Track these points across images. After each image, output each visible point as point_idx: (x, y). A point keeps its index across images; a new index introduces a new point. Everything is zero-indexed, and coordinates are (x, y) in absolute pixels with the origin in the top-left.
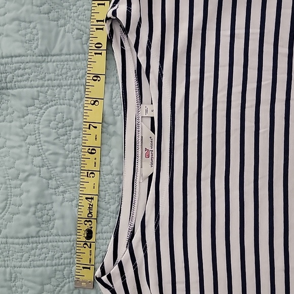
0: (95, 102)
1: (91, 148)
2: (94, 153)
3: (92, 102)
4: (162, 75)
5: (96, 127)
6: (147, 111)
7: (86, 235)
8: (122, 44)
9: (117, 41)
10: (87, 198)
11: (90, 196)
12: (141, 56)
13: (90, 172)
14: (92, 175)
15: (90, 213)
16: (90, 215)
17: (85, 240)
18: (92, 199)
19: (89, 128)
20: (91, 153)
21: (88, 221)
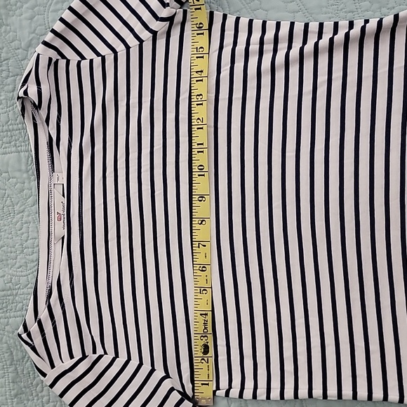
0: (202, 221)
1: (202, 266)
2: (204, 271)
3: (200, 222)
4: (71, 146)
5: (205, 246)
6: (58, 179)
7: (203, 351)
8: (34, 118)
9: (29, 116)
10: (201, 315)
11: (204, 312)
12: (52, 129)
13: (202, 289)
14: (204, 292)
15: (205, 328)
16: (205, 331)
17: (202, 355)
18: (206, 314)
19: (199, 247)
20: (202, 271)
21: (204, 337)
